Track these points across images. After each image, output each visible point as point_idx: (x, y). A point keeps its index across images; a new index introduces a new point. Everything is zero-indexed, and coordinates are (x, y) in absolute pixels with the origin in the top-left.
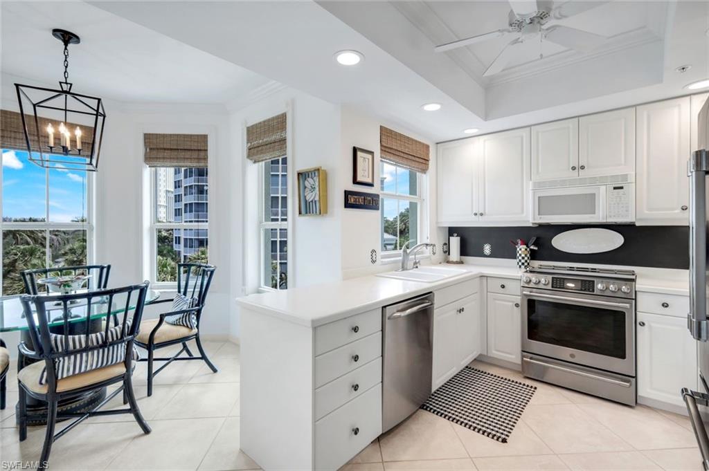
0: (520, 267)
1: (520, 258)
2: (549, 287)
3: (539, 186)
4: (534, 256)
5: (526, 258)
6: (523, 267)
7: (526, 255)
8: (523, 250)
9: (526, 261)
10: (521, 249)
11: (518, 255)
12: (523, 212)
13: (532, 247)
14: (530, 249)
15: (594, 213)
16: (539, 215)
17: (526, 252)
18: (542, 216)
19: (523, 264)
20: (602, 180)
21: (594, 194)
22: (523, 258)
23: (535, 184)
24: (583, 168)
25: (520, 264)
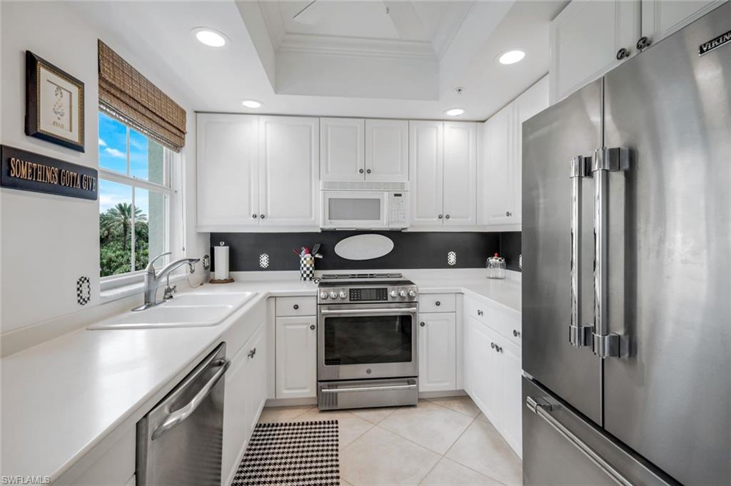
0: (305, 279)
1: (305, 269)
2: (348, 301)
3: (329, 186)
4: (318, 265)
5: (311, 269)
6: (308, 279)
7: (311, 265)
8: (308, 259)
9: (311, 272)
10: (306, 259)
11: (302, 265)
12: (311, 216)
13: (317, 256)
14: (315, 258)
15: (379, 219)
16: (329, 219)
17: (311, 262)
18: (333, 221)
19: (308, 275)
20: (385, 186)
21: (379, 200)
22: (308, 269)
23: (325, 183)
24: (369, 171)
25: (305, 276)
